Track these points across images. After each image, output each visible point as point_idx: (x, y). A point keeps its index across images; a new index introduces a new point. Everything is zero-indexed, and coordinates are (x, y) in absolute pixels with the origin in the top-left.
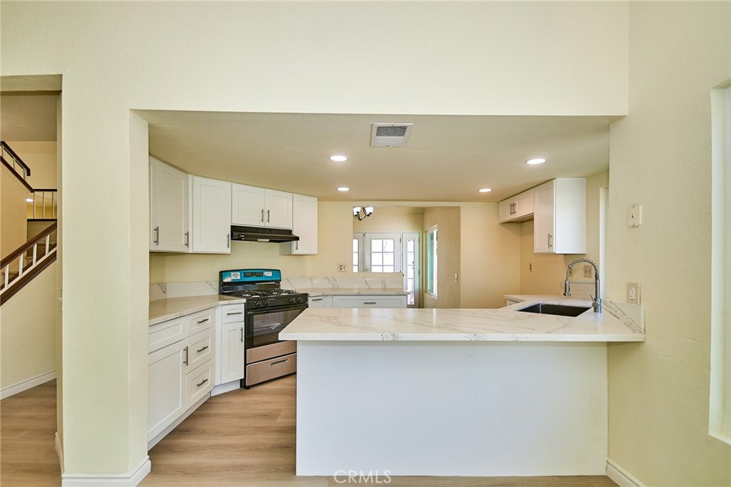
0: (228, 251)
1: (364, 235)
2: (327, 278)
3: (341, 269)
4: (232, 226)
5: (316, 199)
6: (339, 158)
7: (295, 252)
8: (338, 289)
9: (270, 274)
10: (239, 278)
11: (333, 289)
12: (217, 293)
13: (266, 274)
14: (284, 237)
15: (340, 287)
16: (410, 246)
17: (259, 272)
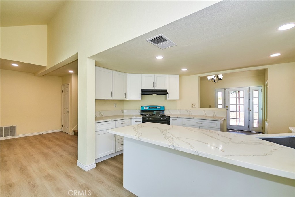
0: (140, 99)
1: (225, 89)
2: (186, 110)
3: (193, 106)
4: (142, 90)
5: (179, 75)
6: (160, 58)
7: (168, 99)
8: (191, 115)
9: (160, 108)
10: (147, 109)
11: (189, 115)
12: (140, 114)
13: (158, 107)
14: (164, 93)
15: (192, 114)
16: (256, 94)
17: (155, 107)
